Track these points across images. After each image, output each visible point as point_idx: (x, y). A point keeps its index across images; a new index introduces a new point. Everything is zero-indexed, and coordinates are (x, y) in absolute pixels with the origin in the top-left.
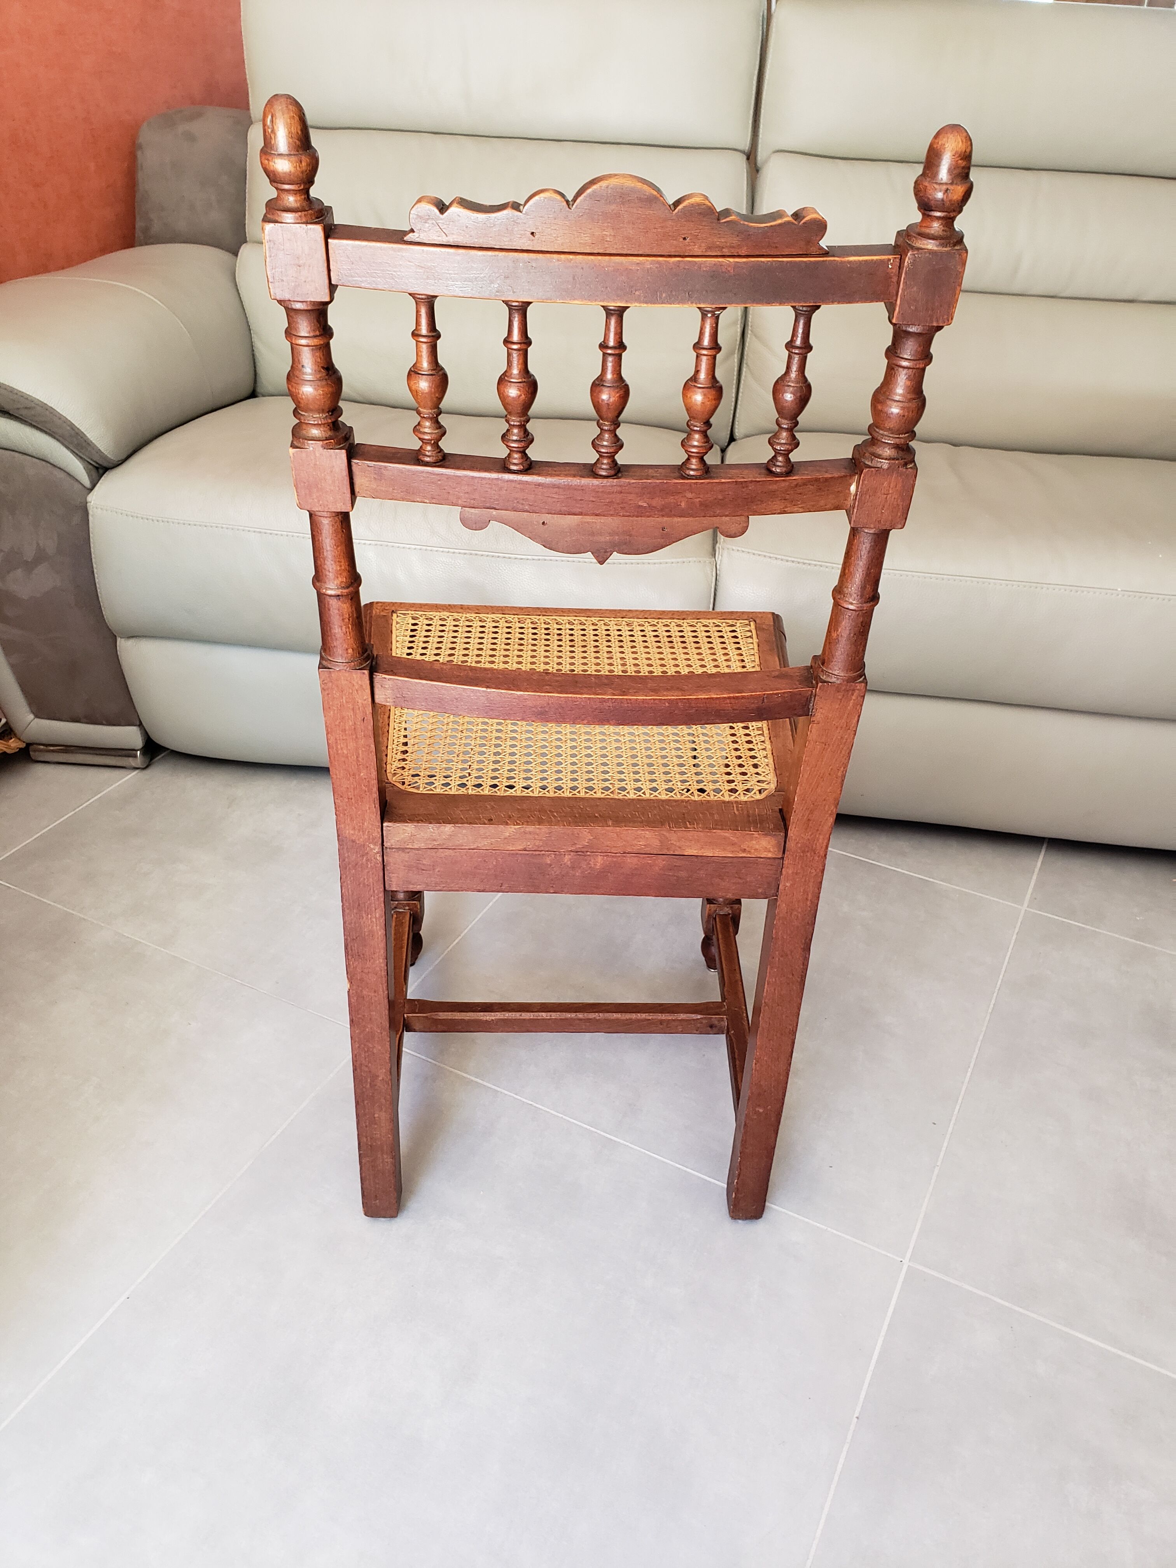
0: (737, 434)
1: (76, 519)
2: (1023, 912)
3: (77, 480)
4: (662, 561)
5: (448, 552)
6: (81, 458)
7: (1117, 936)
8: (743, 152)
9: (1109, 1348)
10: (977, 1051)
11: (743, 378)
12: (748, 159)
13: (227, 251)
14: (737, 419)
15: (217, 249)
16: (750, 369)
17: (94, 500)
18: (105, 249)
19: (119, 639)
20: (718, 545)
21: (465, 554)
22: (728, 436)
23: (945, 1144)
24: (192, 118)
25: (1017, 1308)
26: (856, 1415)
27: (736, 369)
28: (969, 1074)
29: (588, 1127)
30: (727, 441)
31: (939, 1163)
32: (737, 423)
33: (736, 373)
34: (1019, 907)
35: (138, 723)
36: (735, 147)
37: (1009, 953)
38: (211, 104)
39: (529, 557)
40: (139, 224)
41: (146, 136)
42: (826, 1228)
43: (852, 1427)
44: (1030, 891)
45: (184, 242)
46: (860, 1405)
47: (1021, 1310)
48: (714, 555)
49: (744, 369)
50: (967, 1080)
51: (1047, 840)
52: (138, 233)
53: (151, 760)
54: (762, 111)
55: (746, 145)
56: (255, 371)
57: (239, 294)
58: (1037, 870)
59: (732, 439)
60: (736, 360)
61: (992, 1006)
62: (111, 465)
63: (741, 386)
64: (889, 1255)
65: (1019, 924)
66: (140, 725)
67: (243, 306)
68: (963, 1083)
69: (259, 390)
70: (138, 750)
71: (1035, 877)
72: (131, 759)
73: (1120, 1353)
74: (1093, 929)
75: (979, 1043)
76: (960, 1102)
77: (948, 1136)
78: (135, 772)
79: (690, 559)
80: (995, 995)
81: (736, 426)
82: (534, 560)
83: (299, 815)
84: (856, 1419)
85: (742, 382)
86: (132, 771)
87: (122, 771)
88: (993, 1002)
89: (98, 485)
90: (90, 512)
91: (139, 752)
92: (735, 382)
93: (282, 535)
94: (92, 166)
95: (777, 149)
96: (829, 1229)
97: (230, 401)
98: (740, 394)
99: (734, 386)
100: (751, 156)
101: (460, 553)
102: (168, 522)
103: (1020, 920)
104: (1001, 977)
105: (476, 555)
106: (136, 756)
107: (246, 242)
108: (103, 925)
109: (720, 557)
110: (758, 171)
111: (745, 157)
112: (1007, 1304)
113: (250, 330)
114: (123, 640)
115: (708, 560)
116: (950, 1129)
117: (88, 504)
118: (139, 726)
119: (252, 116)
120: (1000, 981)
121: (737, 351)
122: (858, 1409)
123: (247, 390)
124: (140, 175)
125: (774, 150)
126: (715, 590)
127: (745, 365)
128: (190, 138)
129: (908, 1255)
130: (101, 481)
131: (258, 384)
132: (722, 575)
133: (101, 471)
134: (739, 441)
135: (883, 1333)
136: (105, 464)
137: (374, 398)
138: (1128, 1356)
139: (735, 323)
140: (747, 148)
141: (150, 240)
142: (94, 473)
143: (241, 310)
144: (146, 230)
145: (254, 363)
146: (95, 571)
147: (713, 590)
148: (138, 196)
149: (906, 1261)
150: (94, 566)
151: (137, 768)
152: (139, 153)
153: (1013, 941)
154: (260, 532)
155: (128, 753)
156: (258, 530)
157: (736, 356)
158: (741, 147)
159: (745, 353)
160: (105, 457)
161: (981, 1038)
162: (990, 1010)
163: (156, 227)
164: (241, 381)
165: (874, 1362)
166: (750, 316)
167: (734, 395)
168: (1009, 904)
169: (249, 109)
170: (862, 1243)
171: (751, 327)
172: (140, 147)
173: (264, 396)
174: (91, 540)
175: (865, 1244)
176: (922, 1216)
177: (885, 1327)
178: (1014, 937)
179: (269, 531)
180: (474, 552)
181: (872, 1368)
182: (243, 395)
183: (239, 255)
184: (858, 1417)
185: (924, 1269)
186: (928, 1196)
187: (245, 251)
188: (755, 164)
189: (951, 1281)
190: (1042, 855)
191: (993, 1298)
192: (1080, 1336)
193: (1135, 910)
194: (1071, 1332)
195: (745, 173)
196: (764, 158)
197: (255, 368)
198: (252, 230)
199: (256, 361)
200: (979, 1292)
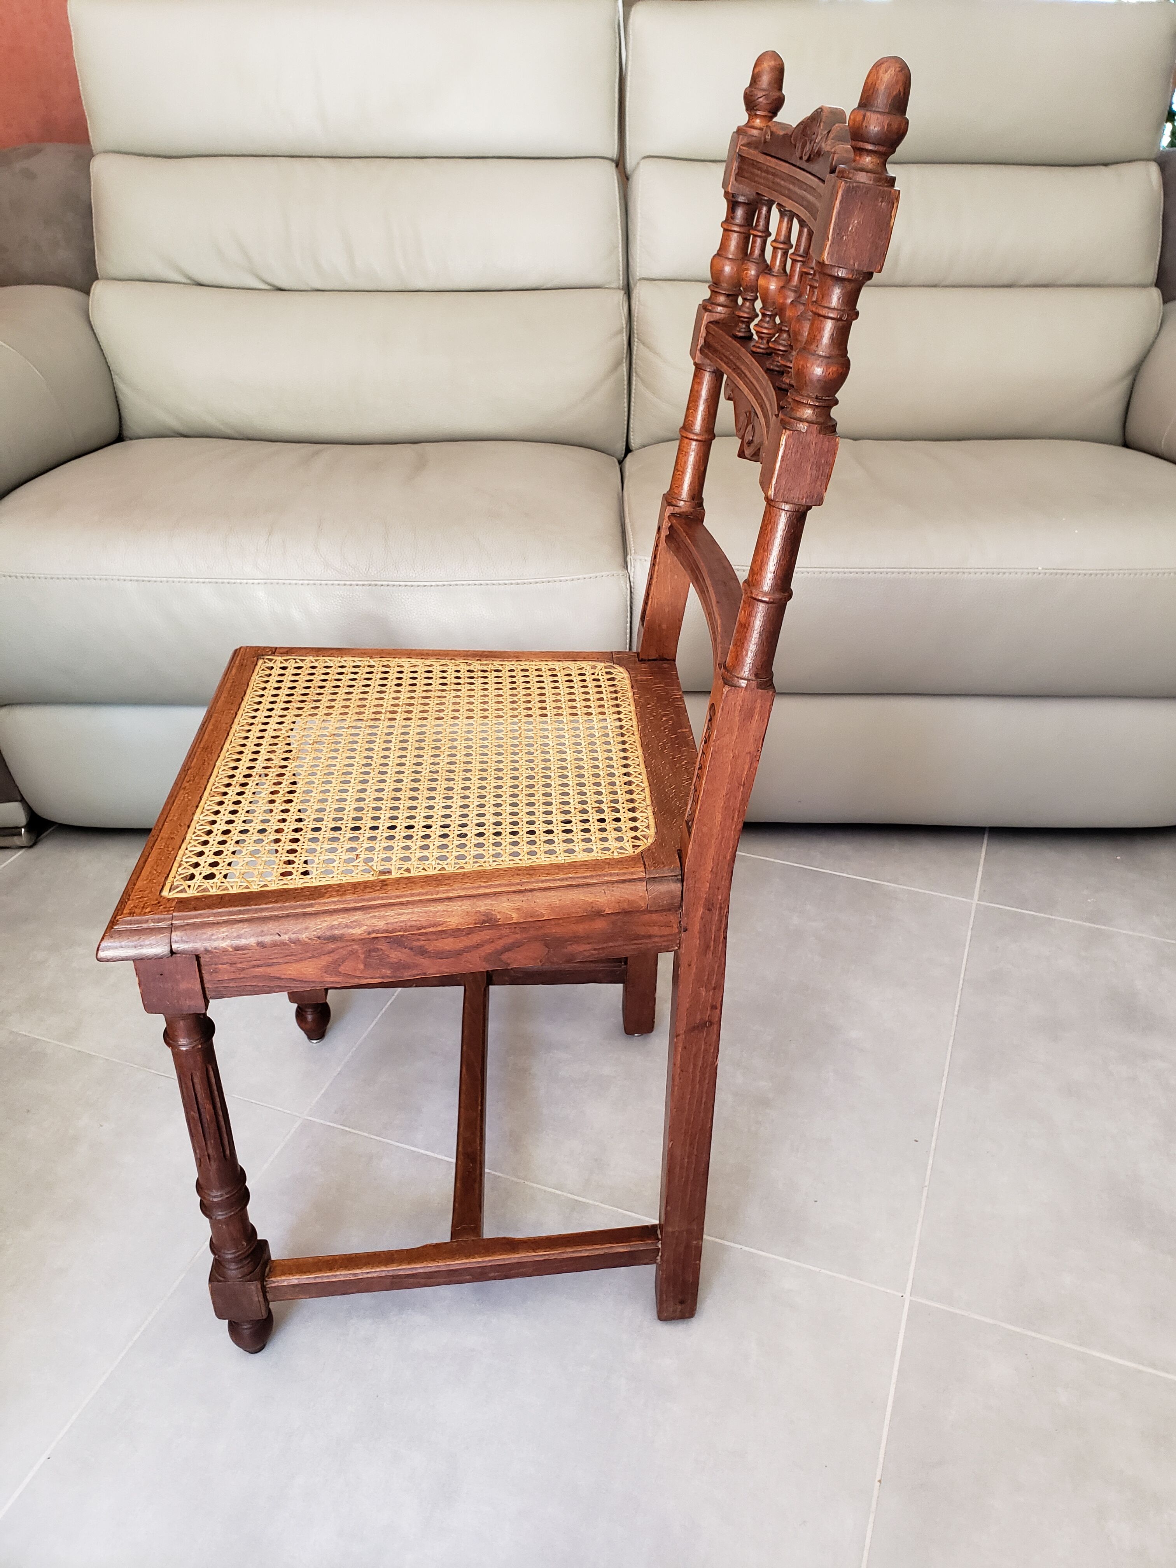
0: (633, 444)
2: (974, 907)
4: (573, 577)
5: (345, 585)
7: (1071, 921)
8: (611, 160)
9: (1129, 1364)
10: (949, 1057)
11: (633, 387)
12: (617, 166)
13: (81, 291)
14: (631, 430)
15: (69, 290)
16: (639, 376)
20: (629, 557)
21: (364, 585)
22: (624, 448)
23: (930, 1162)
24: (29, 155)
25: (1029, 1333)
26: (878, 1478)
27: (626, 378)
28: (944, 1083)
29: (554, 1191)
30: (624, 452)
31: (927, 1183)
32: (632, 433)
33: (626, 383)
34: (969, 901)
35: (19, 798)
36: (603, 155)
37: (966, 950)
38: (50, 141)
39: (433, 584)
42: (818, 1270)
43: (876, 1493)
44: (978, 883)
45: (31, 286)
46: (880, 1466)
47: (1034, 1334)
48: (625, 565)
49: (634, 378)
50: (943, 1089)
51: (987, 829)
53: (38, 837)
54: (627, 119)
55: (613, 152)
56: (120, 414)
57: (94, 333)
58: (982, 862)
59: (628, 450)
60: (625, 369)
61: (957, 1008)
63: (633, 395)
64: (888, 1291)
65: (972, 919)
66: (23, 800)
67: (100, 346)
68: (939, 1093)
69: (126, 433)
70: (22, 827)
71: (981, 869)
72: (15, 838)
73: (1141, 1368)
74: (1047, 916)
75: (950, 1048)
76: (939, 1114)
77: (932, 1152)
78: (21, 852)
79: (603, 573)
80: (959, 996)
81: (631, 437)
82: (438, 586)
84: (879, 1484)
85: (633, 391)
86: (16, 851)
87: (7, 852)
88: (957, 1004)
91: (23, 830)
92: (625, 391)
93: (161, 582)
95: (648, 154)
96: (823, 1271)
97: (95, 446)
98: (632, 404)
99: (625, 396)
100: (620, 163)
101: (357, 585)
102: (34, 578)
103: (973, 915)
104: (962, 976)
105: (376, 585)
106: (20, 834)
107: (97, 279)
109: (633, 569)
110: (628, 179)
111: (614, 165)
112: (1018, 1330)
113: (110, 371)
115: (622, 572)
116: (933, 1145)
118: (20, 801)
119: (93, 148)
120: (961, 982)
121: (624, 360)
122: (879, 1472)
123: (112, 433)
125: (643, 156)
126: (631, 603)
127: (634, 374)
128: (29, 175)
129: (908, 1288)
131: (124, 426)
132: (636, 587)
134: (635, 452)
135: (894, 1380)
137: (251, 433)
138: (1150, 1370)
139: (621, 331)
140: (615, 156)
143: (99, 351)
145: (118, 405)
147: (629, 603)
149: (907, 1295)
151: (22, 847)
153: (969, 938)
154: (137, 581)
155: (13, 831)
156: (136, 578)
157: (624, 365)
158: (610, 156)
159: (634, 361)
161: (951, 1041)
162: (956, 1013)
164: (106, 424)
165: (888, 1415)
166: (635, 323)
167: (626, 405)
168: (960, 899)
169: (88, 141)
170: (858, 1282)
171: (637, 334)
173: (131, 439)
175: (862, 1282)
176: (916, 1243)
177: (895, 1373)
178: (969, 933)
179: (146, 579)
180: (373, 583)
181: (887, 1422)
182: (109, 440)
183: (91, 294)
184: (880, 1481)
185: (927, 1303)
186: (920, 1220)
187: (97, 288)
188: (625, 172)
189: (957, 1311)
190: (985, 845)
191: (1003, 1325)
192: (1098, 1354)
193: (1085, 892)
194: (1088, 1351)
195: (616, 181)
196: (634, 163)
197: (119, 410)
198: (102, 265)
199: (120, 403)
200: (988, 1320)
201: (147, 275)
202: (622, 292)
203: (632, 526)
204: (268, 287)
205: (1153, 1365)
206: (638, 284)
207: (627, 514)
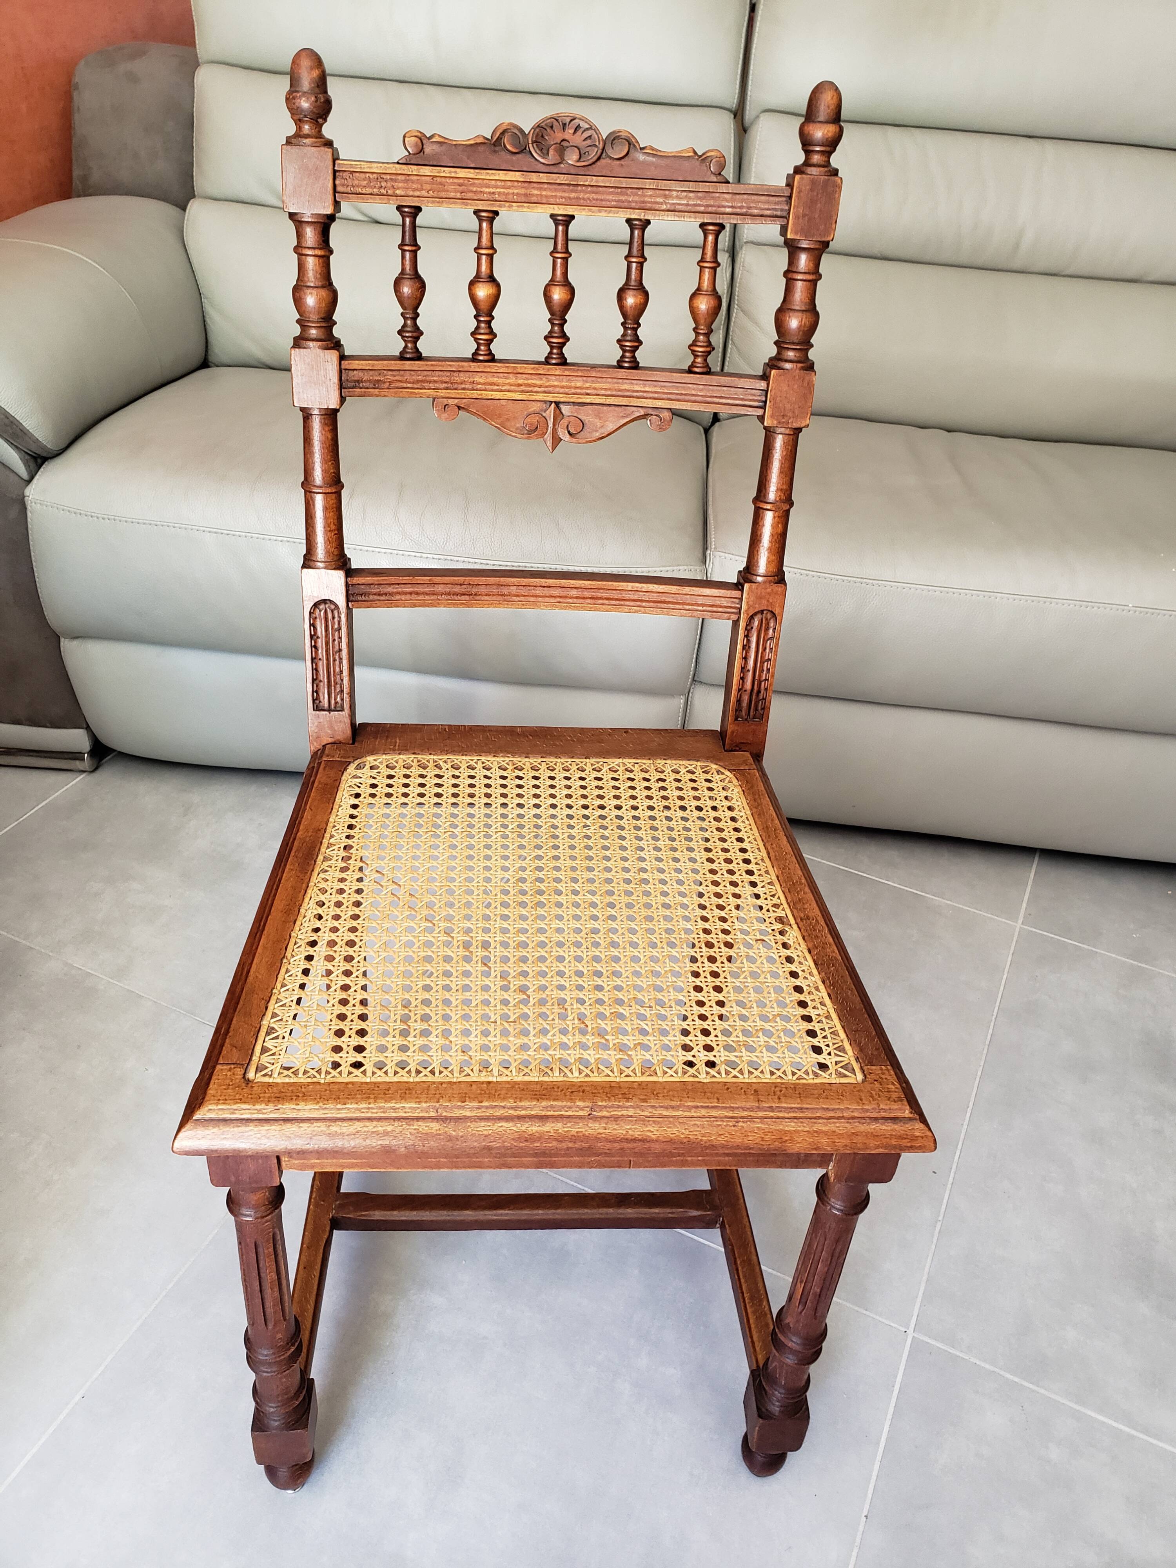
1: (13, 513)
2: (1017, 930)
3: (13, 471)
5: (421, 557)
6: (17, 447)
7: (1114, 955)
8: (730, 110)
10: (975, 1089)
11: (728, 355)
12: (735, 117)
13: (177, 206)
15: (165, 204)
17: (32, 493)
18: (42, 199)
19: (62, 640)
20: (708, 552)
23: (947, 1196)
24: (135, 56)
25: (1027, 1384)
26: (865, 1513)
30: (711, 421)
31: (940, 1218)
34: (1014, 924)
35: (85, 726)
36: (721, 104)
37: (1005, 977)
38: (154, 40)
40: (76, 172)
41: (84, 74)
43: (861, 1528)
44: (1024, 905)
45: (126, 194)
46: (868, 1502)
47: (1031, 1386)
48: (704, 561)
50: (966, 1123)
51: (1038, 851)
52: (76, 182)
53: (101, 760)
54: (751, 67)
55: (733, 102)
56: (206, 338)
57: (187, 254)
59: (715, 420)
61: (989, 1037)
62: (50, 455)
64: (892, 1325)
65: (1014, 943)
66: (88, 728)
67: (192, 268)
68: (962, 1125)
69: (212, 358)
70: (85, 753)
72: (77, 762)
73: (1133, 1432)
74: (1090, 948)
75: (978, 1079)
76: (959, 1147)
77: (949, 1186)
78: (83, 775)
80: (992, 1024)
83: (260, 825)
84: (865, 1519)
86: (78, 774)
87: (69, 774)
88: (990, 1031)
89: (37, 477)
90: (29, 508)
91: (86, 755)
94: (24, 107)
97: (178, 375)
100: (738, 114)
103: (1015, 939)
104: (998, 1004)
106: (83, 759)
107: (194, 196)
108: (51, 954)
109: (711, 564)
110: (745, 130)
111: (732, 116)
112: (1016, 1379)
113: (199, 294)
114: (67, 640)
115: (700, 567)
116: (951, 1179)
117: (26, 498)
118: (86, 728)
119: (199, 56)
120: (997, 1008)
122: (867, 1507)
123: (197, 359)
124: (77, 117)
125: (763, 109)
127: (730, 342)
128: (133, 78)
129: (912, 1326)
130: (39, 473)
131: (210, 352)
133: (39, 461)
134: (725, 423)
135: (889, 1416)
136: (45, 455)
138: (1141, 1436)
140: (735, 106)
141: (89, 191)
142: (32, 465)
143: (191, 272)
144: (85, 179)
145: (205, 330)
146: (35, 569)
148: (75, 141)
149: (910, 1331)
150: (34, 564)
151: (84, 772)
152: (75, 94)
153: (1009, 963)
154: (217, 533)
155: (76, 756)
158: (728, 105)
160: (44, 447)
161: (979, 1073)
162: (987, 1043)
163: (96, 176)
164: (192, 350)
165: (881, 1450)
168: (1003, 920)
169: (195, 46)
170: (864, 1311)
172: (77, 87)
173: (216, 366)
174: (30, 537)
175: (867, 1313)
176: (925, 1278)
177: (891, 1410)
178: (1010, 958)
179: (226, 532)
181: (879, 1457)
182: (193, 367)
183: (187, 211)
184: (866, 1516)
185: (929, 1341)
186: (931, 1255)
187: (194, 206)
188: (742, 124)
189: (958, 1353)
190: (1034, 866)
191: (1002, 1373)
192: (1093, 1414)
193: (1132, 926)
194: (1083, 1409)
195: (732, 135)
196: (753, 117)
197: (206, 334)
198: (201, 183)
199: (207, 327)
200: (987, 1366)
201: (244, 196)
202: (727, 255)
203: (715, 517)
204: (365, 219)
205: (1146, 1431)
206: (744, 249)
207: (710, 503)
